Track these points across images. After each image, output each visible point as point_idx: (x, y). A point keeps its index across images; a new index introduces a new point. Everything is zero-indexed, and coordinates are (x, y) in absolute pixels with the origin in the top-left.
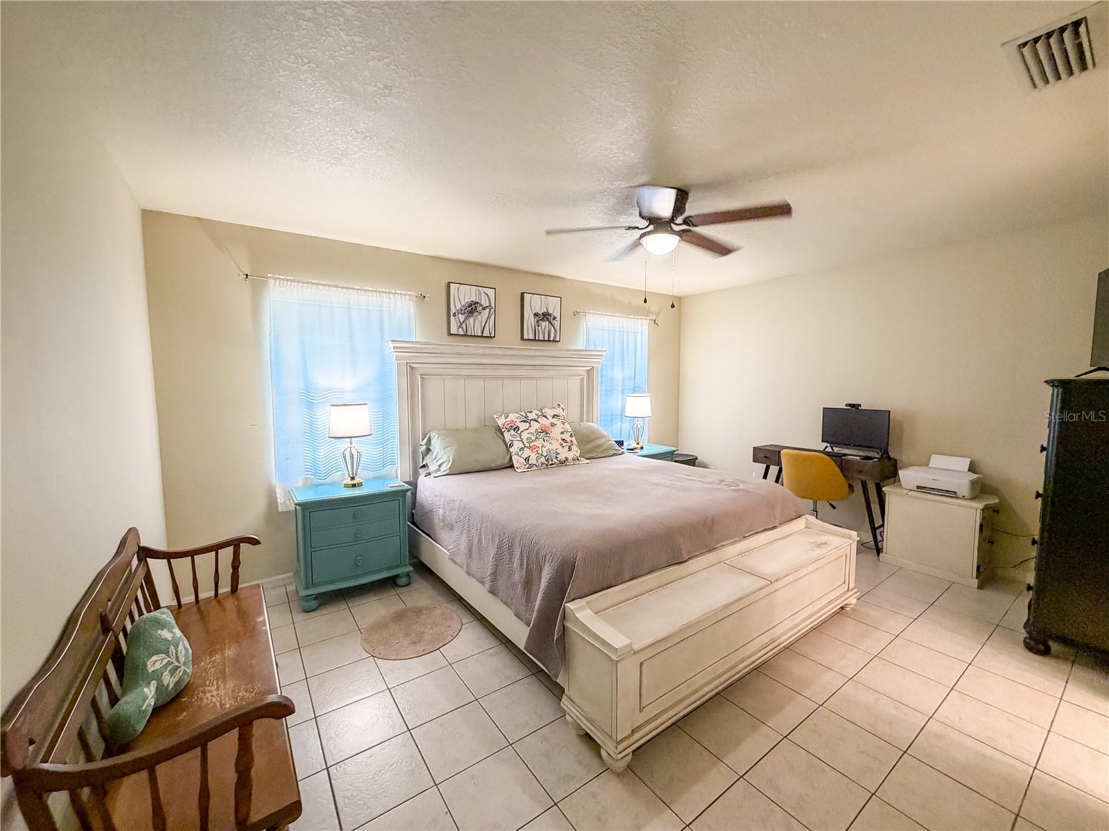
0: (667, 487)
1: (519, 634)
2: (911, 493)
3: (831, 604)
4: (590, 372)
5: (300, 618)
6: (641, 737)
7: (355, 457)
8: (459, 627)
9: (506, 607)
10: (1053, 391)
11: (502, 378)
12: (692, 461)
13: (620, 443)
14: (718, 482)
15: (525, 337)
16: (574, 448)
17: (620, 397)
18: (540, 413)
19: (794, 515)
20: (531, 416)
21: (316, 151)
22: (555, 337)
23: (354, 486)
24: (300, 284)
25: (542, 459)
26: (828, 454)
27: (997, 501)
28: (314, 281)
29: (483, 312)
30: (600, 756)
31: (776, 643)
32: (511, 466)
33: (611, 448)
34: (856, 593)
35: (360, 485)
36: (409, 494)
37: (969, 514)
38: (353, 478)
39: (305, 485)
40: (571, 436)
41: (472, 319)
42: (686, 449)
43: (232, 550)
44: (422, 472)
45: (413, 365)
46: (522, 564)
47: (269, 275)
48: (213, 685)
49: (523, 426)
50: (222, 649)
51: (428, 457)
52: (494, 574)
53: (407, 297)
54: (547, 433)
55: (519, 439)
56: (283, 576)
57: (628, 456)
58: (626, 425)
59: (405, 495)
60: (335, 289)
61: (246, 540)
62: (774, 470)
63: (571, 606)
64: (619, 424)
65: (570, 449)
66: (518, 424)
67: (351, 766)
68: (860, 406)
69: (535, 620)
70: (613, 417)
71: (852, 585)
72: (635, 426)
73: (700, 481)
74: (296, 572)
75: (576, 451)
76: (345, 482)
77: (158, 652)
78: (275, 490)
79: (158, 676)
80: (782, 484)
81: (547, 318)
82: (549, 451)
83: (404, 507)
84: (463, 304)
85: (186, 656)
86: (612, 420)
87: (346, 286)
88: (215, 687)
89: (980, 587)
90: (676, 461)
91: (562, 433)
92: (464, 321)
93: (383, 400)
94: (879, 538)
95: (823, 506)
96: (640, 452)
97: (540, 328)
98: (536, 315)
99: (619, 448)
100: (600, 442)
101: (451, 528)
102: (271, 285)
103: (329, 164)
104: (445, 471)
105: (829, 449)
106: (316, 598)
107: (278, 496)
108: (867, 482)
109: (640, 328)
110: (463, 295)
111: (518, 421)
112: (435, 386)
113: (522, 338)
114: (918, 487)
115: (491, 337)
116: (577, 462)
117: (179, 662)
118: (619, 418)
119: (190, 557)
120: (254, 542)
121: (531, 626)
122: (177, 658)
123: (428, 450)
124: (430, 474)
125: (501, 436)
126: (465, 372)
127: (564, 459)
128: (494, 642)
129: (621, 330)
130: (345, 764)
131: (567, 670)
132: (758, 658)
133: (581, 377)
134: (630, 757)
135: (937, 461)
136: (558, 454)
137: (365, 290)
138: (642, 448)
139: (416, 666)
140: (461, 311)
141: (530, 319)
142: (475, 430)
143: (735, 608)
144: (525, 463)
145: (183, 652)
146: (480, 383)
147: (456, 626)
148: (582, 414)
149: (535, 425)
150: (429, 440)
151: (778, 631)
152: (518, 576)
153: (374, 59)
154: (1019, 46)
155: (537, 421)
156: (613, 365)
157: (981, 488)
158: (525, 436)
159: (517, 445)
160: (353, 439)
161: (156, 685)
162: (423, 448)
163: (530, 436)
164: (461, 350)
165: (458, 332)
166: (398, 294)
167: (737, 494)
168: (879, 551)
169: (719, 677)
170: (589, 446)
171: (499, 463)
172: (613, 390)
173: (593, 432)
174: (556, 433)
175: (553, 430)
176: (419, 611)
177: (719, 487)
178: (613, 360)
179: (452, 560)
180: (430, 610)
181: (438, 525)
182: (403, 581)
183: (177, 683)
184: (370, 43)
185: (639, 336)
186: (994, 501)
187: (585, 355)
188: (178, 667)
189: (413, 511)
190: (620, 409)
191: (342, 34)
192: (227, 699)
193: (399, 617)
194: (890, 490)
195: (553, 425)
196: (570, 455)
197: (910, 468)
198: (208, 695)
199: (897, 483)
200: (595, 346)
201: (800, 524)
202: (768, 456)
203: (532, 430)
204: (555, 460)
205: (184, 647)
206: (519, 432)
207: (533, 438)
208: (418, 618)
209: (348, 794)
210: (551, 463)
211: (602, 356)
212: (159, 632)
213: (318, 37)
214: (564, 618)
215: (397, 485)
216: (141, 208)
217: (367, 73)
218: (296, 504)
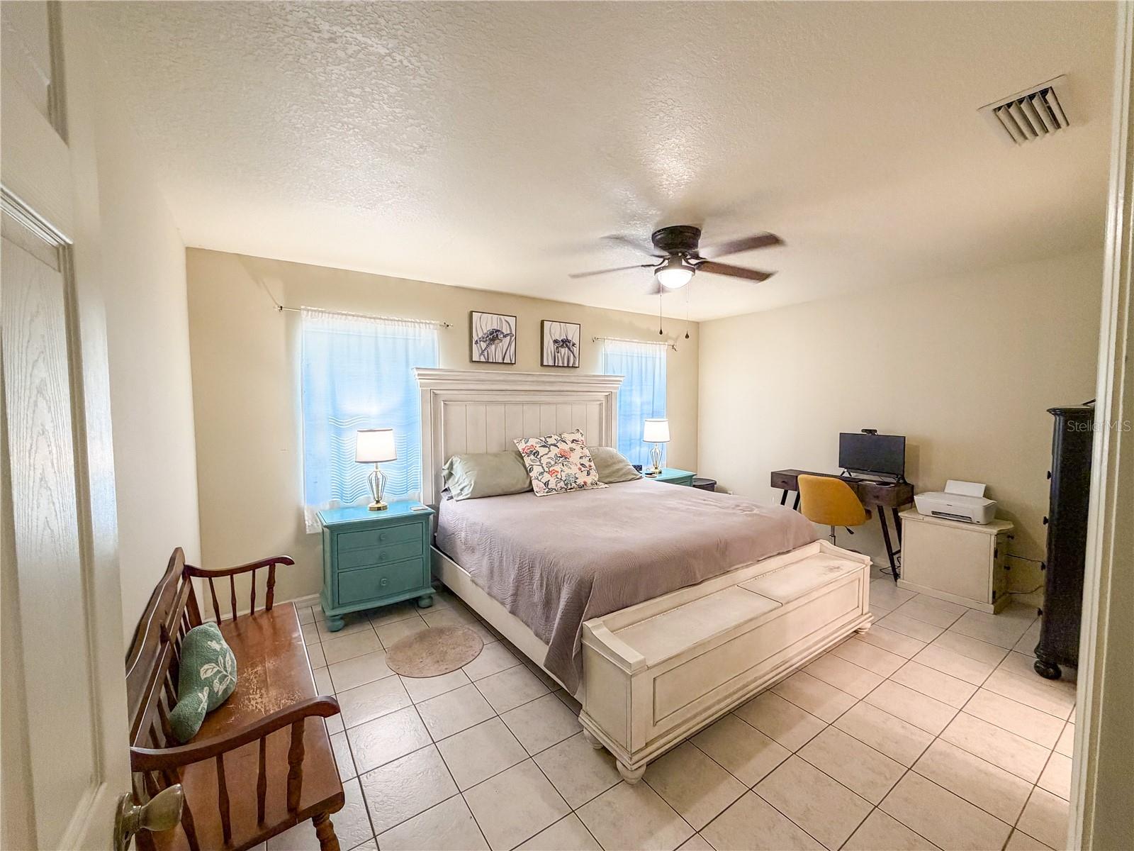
0: (682, 511)
1: (539, 652)
2: (927, 519)
3: (845, 627)
4: (608, 398)
5: (327, 637)
6: (655, 750)
7: (381, 480)
8: (481, 648)
9: (526, 626)
10: (1056, 419)
11: (523, 403)
12: (710, 486)
13: (639, 468)
14: (733, 506)
15: (545, 363)
16: (593, 472)
17: (639, 422)
18: (559, 439)
19: (809, 540)
20: (551, 441)
21: (353, 198)
22: (574, 363)
23: (379, 509)
24: (331, 315)
25: (562, 484)
26: (845, 480)
27: (1012, 526)
28: (343, 312)
29: (504, 340)
30: (616, 768)
31: (787, 665)
32: (531, 490)
33: (629, 473)
34: (871, 617)
35: (385, 508)
36: (431, 517)
37: (983, 540)
38: (378, 502)
39: (332, 507)
40: (590, 460)
41: (493, 346)
42: (706, 474)
43: (268, 570)
44: (445, 496)
45: (435, 391)
46: (541, 586)
47: (302, 307)
48: (256, 694)
49: (542, 451)
50: (263, 662)
51: (450, 481)
52: (515, 595)
53: (431, 326)
54: (566, 458)
55: (538, 463)
56: (310, 597)
57: (646, 480)
58: (645, 450)
59: (428, 518)
60: (363, 319)
61: (280, 560)
62: (792, 495)
63: (588, 624)
64: (638, 448)
65: (588, 474)
66: (538, 449)
67: (379, 776)
68: (876, 431)
69: (554, 639)
70: (633, 441)
71: (866, 609)
72: (653, 451)
73: (715, 506)
74: (323, 594)
75: (594, 476)
76: (370, 505)
77: (209, 661)
78: (304, 513)
79: (210, 682)
80: (800, 511)
81: (566, 345)
82: (568, 475)
83: (427, 530)
84: (485, 331)
85: (232, 666)
86: (630, 445)
87: (374, 316)
88: (259, 695)
89: (996, 612)
90: (694, 486)
91: (581, 458)
92: (485, 349)
93: (408, 425)
94: (896, 562)
95: (841, 531)
96: (658, 477)
97: (559, 354)
98: (556, 342)
99: (637, 473)
100: (621, 465)
101: (473, 550)
102: (304, 316)
103: (364, 209)
104: (468, 494)
105: (846, 475)
106: (341, 618)
107: (306, 518)
108: (884, 507)
109: (658, 353)
110: (484, 324)
111: (538, 446)
112: (457, 411)
113: (542, 365)
114: (933, 513)
115: (511, 364)
116: (595, 487)
117: (226, 671)
118: (638, 442)
119: (229, 576)
120: (288, 562)
121: (550, 644)
122: (225, 667)
123: (451, 474)
124: (452, 498)
125: (522, 461)
126: (486, 398)
127: (583, 483)
128: (515, 662)
129: (640, 355)
130: (375, 773)
131: (585, 685)
132: (771, 678)
133: (599, 402)
134: (644, 768)
135: (952, 487)
136: (577, 478)
137: (391, 320)
138: (660, 473)
139: (439, 684)
140: (483, 339)
141: (549, 346)
142: (496, 455)
143: (747, 628)
144: (545, 488)
145: (230, 663)
146: (501, 409)
147: (477, 647)
148: (601, 439)
149: (554, 451)
150: (452, 464)
151: (790, 653)
152: (538, 597)
153: (412, 125)
154: (995, 110)
155: (557, 446)
156: (631, 390)
157: (996, 513)
158: (544, 460)
159: (537, 470)
160: (379, 463)
161: (208, 691)
162: (445, 473)
163: (550, 460)
164: (483, 377)
165: (480, 359)
166: (422, 323)
167: (749, 519)
168: (896, 576)
169: (730, 695)
170: (607, 471)
171: (519, 487)
172: (632, 415)
173: (612, 457)
174: (574, 458)
175: (572, 454)
176: (441, 632)
177: (734, 511)
178: (631, 386)
179: (473, 581)
180: (451, 630)
181: (460, 547)
182: (425, 602)
183: (225, 691)
184: (409, 114)
185: (658, 360)
186: (1008, 526)
187: (604, 380)
188: (226, 676)
189: (436, 534)
190: (638, 433)
191: (385, 107)
192: (271, 706)
193: (422, 637)
194: (906, 515)
195: (572, 450)
196: (589, 480)
197: (926, 494)
198: (253, 702)
199: (913, 509)
200: (614, 372)
201: (814, 549)
202: (785, 481)
203: (552, 455)
204: (574, 485)
205: (230, 658)
206: (539, 457)
207: (553, 463)
208: (440, 638)
209: (378, 800)
210: (571, 487)
211: (621, 381)
212: (209, 643)
213: (364, 109)
214: (582, 636)
215: (421, 508)
216: (187, 246)
217: (405, 136)
218: (325, 527)
